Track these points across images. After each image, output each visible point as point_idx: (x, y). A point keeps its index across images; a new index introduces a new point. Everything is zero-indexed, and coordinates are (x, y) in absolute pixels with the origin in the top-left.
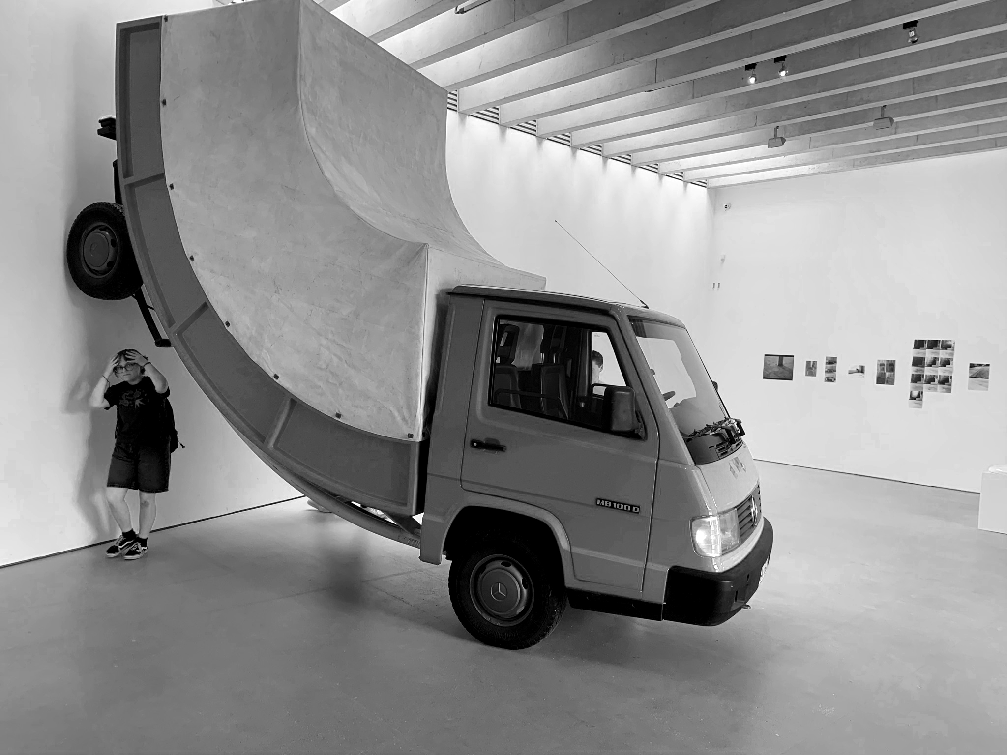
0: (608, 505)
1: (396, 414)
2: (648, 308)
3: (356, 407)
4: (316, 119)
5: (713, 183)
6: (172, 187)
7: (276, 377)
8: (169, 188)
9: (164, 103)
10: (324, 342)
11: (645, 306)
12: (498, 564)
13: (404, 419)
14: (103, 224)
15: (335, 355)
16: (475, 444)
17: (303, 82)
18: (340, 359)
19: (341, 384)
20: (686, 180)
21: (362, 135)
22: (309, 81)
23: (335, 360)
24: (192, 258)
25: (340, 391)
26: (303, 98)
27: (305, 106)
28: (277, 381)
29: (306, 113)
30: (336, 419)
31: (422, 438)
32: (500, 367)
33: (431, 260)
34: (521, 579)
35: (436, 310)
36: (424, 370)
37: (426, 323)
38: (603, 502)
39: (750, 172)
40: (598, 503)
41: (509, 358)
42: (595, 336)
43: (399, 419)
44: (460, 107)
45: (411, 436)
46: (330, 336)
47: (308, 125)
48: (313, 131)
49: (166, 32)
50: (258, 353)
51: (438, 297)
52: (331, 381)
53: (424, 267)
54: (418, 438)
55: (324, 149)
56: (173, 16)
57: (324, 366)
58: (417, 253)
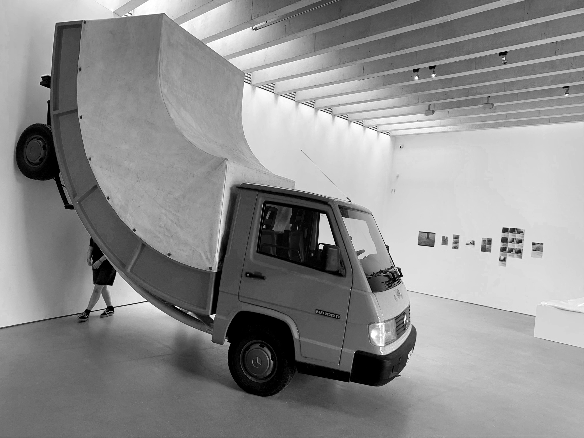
0: (322, 313)
1: (203, 255)
2: (351, 202)
3: (180, 250)
4: (167, 84)
5: (394, 133)
6: (81, 117)
7: (135, 230)
8: (79, 118)
9: (80, 69)
10: (164, 211)
11: (349, 200)
12: (258, 346)
13: (207, 258)
14: (39, 136)
15: (170, 219)
16: (248, 275)
17: (161, 63)
18: (172, 221)
19: (172, 236)
20: (379, 130)
21: (194, 95)
22: (165, 62)
23: (170, 222)
24: (90, 159)
25: (171, 240)
26: (161, 72)
27: (161, 77)
28: (135, 233)
29: (162, 81)
30: (168, 256)
31: (218, 270)
32: (266, 231)
33: (229, 167)
34: (270, 355)
35: (230, 196)
36: (221, 231)
37: (223, 203)
38: (319, 311)
39: (415, 128)
40: (317, 312)
41: (271, 225)
42: (321, 216)
43: (204, 258)
44: (253, 82)
45: (211, 268)
46: (168, 208)
47: (163, 88)
48: (165, 91)
49: (84, 29)
50: (125, 216)
51: (231, 189)
52: (166, 234)
53: (224, 172)
54: (215, 270)
55: (171, 101)
56: (89, 21)
57: (163, 226)
58: (221, 163)
